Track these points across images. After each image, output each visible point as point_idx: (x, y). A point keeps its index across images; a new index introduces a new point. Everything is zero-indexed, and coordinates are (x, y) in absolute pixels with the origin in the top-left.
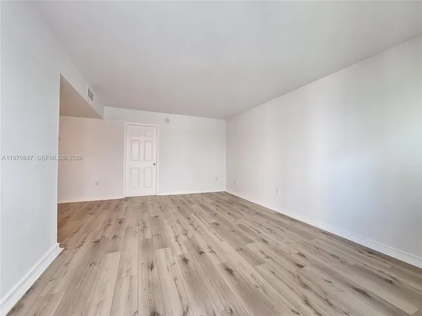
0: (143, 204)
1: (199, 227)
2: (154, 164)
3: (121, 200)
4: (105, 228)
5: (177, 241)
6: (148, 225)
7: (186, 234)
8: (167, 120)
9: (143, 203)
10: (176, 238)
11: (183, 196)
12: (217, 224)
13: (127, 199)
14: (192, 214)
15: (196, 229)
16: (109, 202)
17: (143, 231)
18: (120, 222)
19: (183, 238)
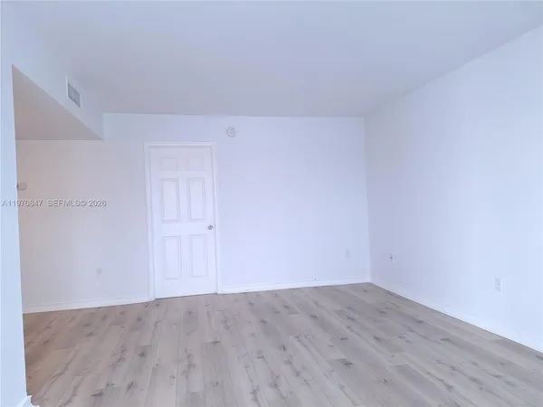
0: (190, 313)
1: (304, 368)
2: (210, 227)
3: (146, 305)
4: (113, 367)
5: (256, 400)
6: (197, 360)
7: (276, 386)
8: (231, 132)
9: (190, 311)
10: (254, 392)
11: (275, 294)
12: (347, 364)
13: (158, 302)
14: (292, 338)
15: (298, 374)
16: (124, 310)
17: (187, 374)
18: (143, 355)
19: (268, 394)
